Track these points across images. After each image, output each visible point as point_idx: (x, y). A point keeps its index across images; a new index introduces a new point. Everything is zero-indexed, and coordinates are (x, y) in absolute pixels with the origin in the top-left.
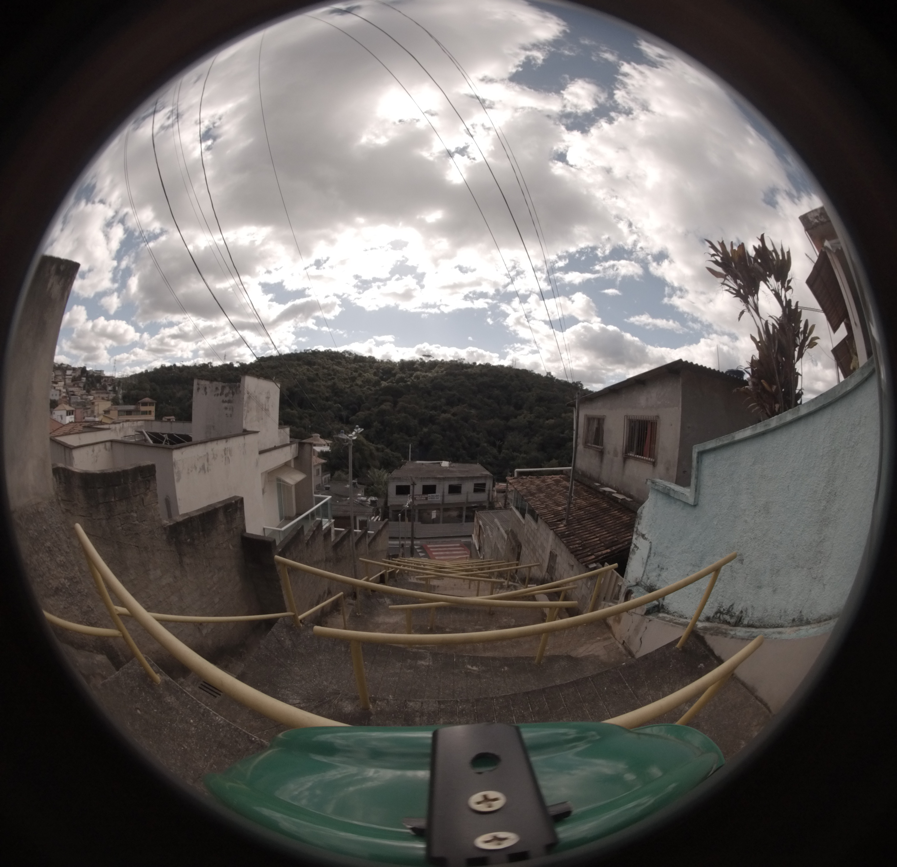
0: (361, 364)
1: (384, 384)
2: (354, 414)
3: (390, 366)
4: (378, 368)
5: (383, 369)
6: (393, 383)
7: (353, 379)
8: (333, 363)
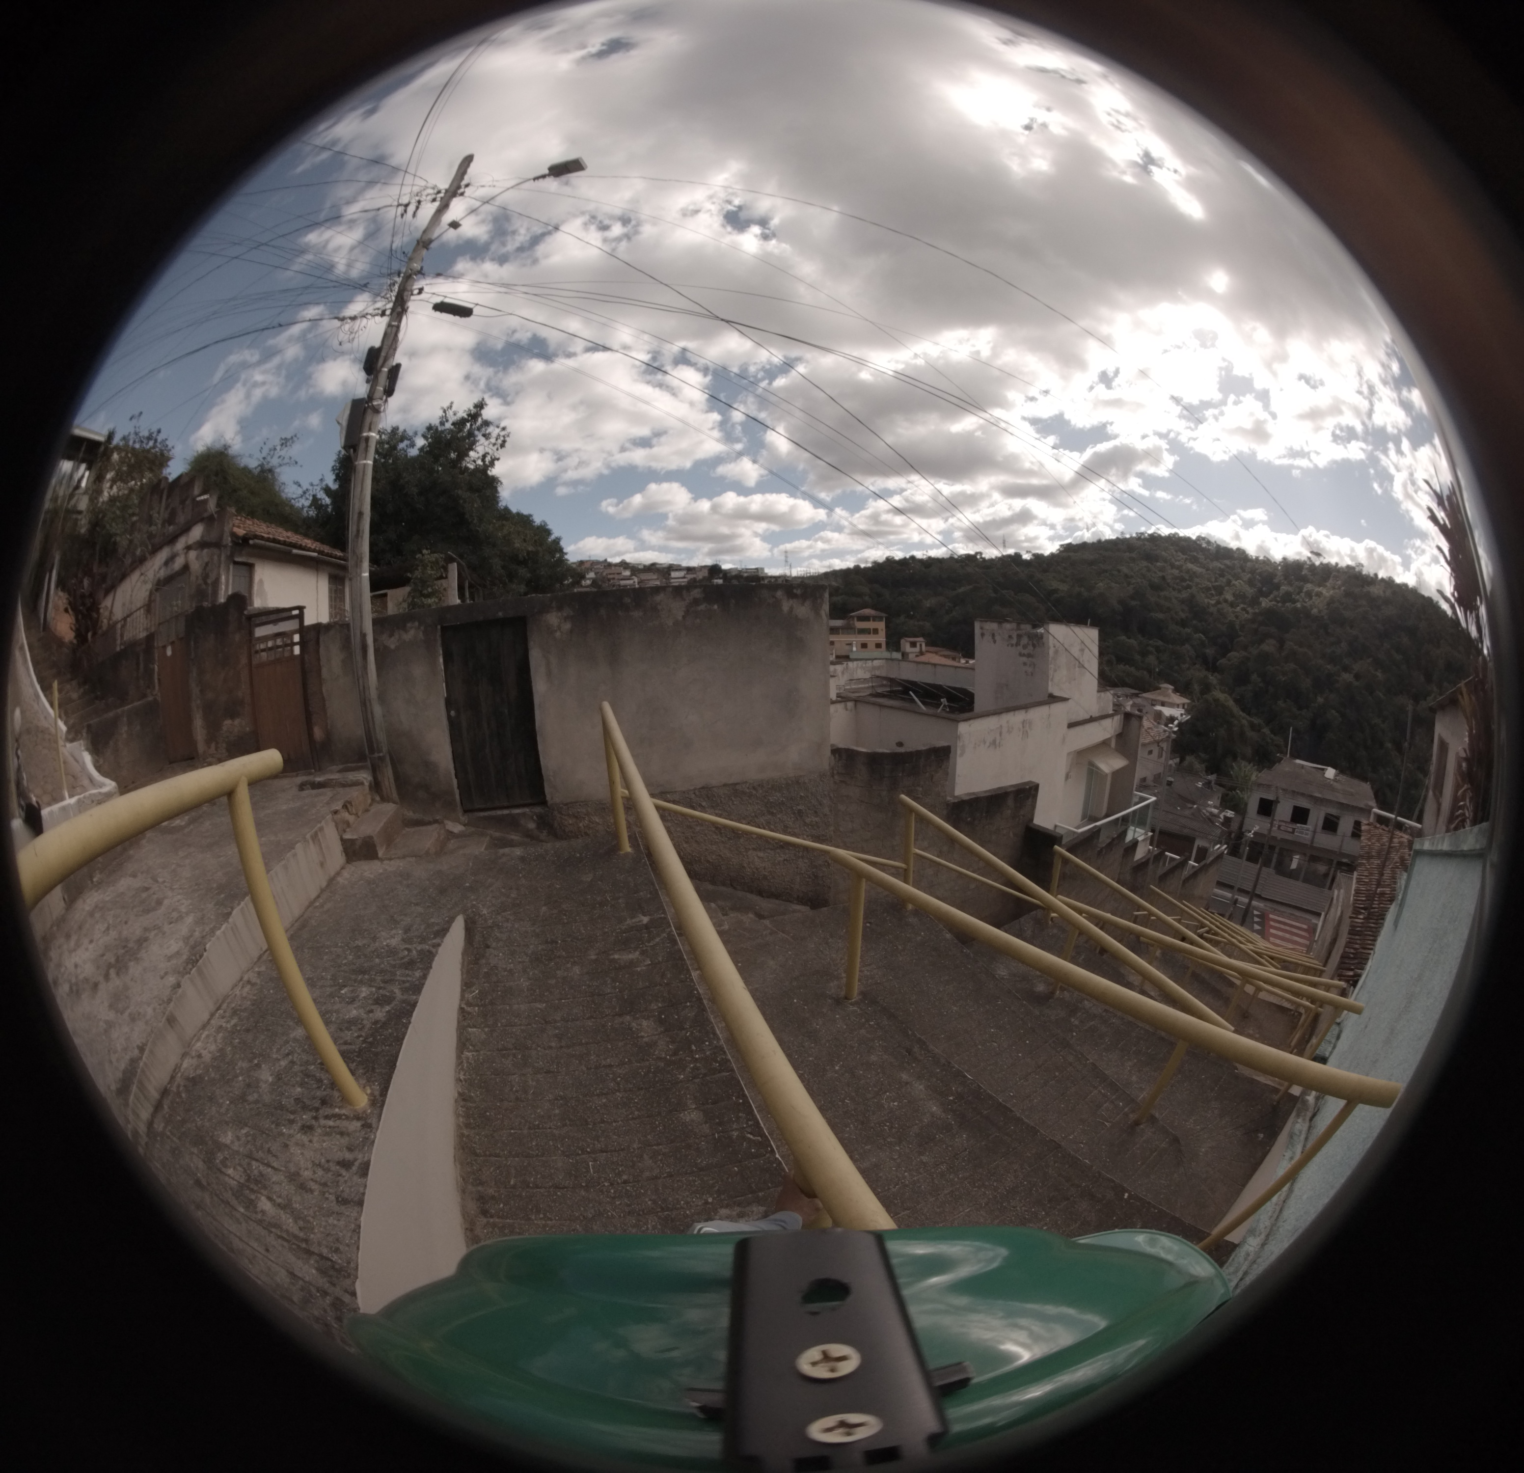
0: (1228, 562)
1: (1265, 603)
2: (1224, 655)
3: (1271, 570)
4: (1253, 571)
5: (1260, 574)
6: (1278, 602)
7: (1220, 590)
8: (1186, 559)
